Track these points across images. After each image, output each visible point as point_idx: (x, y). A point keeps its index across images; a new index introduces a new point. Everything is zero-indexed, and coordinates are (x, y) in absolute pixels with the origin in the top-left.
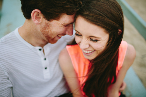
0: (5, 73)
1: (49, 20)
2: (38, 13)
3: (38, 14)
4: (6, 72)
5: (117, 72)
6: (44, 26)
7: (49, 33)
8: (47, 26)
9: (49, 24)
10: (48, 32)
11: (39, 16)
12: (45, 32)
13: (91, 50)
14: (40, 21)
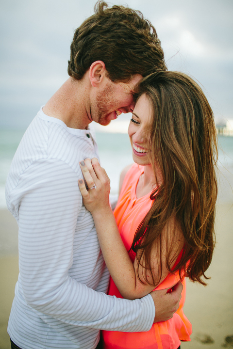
1: (113, 81)
2: (102, 67)
6: (103, 90)
7: (109, 102)
8: (108, 90)
9: (112, 87)
10: (109, 100)
11: (99, 73)
12: (102, 99)
14: (99, 80)
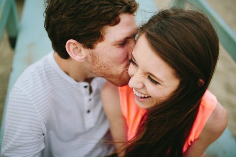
0: (42, 125)
3: (75, 46)
4: (44, 124)
5: (185, 149)
13: (145, 95)
14: (83, 56)
